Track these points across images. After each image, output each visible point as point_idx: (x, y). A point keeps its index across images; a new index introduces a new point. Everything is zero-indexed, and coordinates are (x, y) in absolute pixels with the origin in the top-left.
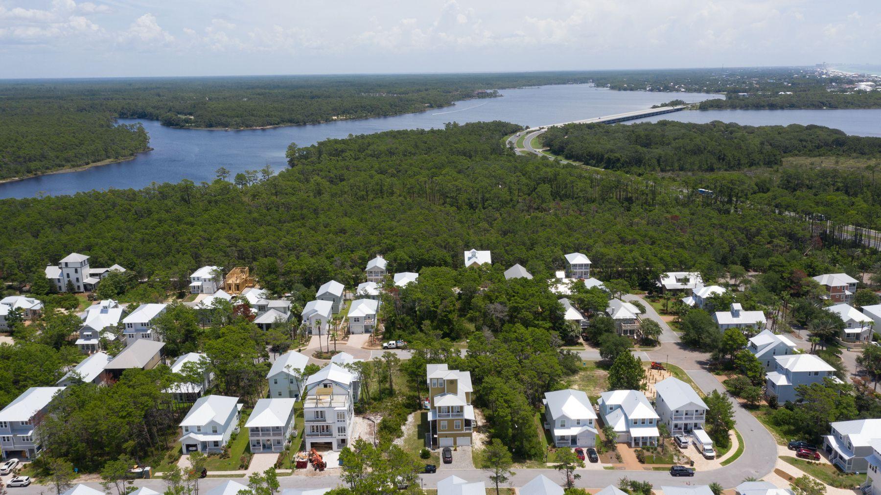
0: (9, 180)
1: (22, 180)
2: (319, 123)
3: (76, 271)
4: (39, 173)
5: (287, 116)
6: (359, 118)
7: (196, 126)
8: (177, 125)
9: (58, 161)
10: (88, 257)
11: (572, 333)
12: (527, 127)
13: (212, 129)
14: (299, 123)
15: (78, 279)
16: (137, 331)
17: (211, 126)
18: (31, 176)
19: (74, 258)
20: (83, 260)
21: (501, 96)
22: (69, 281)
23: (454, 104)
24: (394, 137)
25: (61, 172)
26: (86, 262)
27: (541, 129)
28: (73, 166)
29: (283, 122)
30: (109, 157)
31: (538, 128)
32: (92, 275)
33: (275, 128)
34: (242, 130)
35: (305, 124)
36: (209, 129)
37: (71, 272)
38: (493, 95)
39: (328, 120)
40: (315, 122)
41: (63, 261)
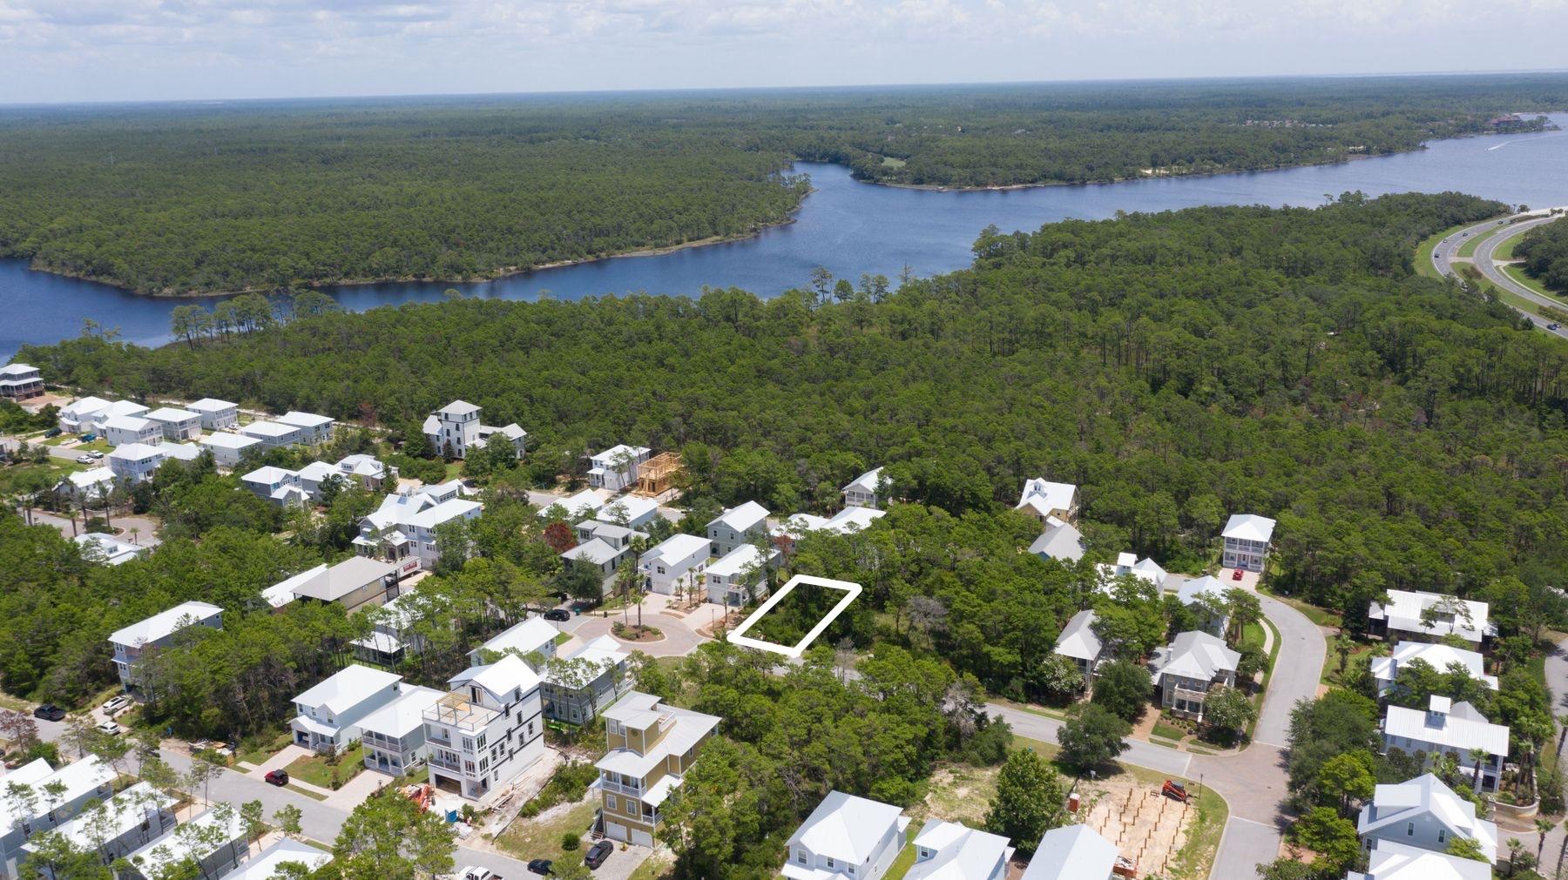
0: (558, 264)
1: (575, 265)
2: (1112, 181)
3: (458, 428)
4: (603, 255)
5: (1055, 168)
6: (1197, 174)
7: (897, 181)
8: (871, 177)
9: (637, 238)
10: (478, 408)
11: (1053, 683)
12: (1523, 209)
13: (924, 187)
14: (1072, 181)
15: (459, 441)
16: (422, 538)
17: (919, 181)
18: (591, 258)
19: (459, 408)
20: (468, 412)
21: (1556, 128)
22: (449, 441)
23: (1424, 148)
24: (1199, 219)
25: (635, 254)
26: (474, 416)
27: (1554, 212)
28: (657, 246)
29: (1045, 177)
30: (717, 234)
31: (1547, 211)
32: (482, 436)
33: (1026, 189)
34: (968, 191)
35: (1084, 184)
36: (915, 187)
37: (452, 427)
38: (1536, 127)
39: (1131, 177)
40: (1105, 181)
41: (443, 410)
